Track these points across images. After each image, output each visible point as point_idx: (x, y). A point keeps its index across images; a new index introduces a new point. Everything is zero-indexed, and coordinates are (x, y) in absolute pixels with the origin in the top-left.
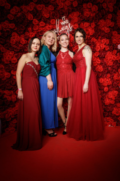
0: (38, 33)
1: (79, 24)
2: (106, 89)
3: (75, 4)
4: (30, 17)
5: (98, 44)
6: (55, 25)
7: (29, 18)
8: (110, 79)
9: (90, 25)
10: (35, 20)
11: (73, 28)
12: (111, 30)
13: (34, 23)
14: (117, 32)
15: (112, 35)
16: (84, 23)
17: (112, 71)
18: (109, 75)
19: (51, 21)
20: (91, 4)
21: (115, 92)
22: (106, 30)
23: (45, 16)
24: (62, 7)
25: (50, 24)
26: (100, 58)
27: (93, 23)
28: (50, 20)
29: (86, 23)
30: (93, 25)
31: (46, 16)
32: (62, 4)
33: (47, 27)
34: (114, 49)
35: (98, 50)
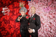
1: (13, 9)
3: (10, 2)
11: (10, 11)
19: (1, 8)
20: (17, 2)
24: (5, 3)
27: (18, 9)
29: (15, 9)
32: (5, 2)
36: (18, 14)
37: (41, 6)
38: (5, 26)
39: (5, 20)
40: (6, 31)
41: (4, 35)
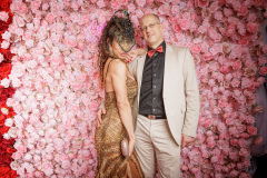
37: (80, 8)
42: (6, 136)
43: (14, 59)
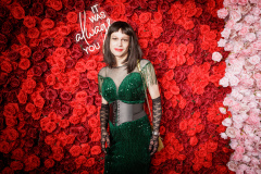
0: (41, 42)
1: (129, 18)
2: (193, 141)
4: (17, 12)
5: (172, 55)
6: (78, 22)
7: (16, 16)
8: (200, 121)
9: (153, 18)
10: (27, 18)
12: (196, 24)
13: (27, 25)
14: (208, 27)
15: (199, 33)
16: (139, 15)
17: (203, 104)
18: (197, 114)
19: (68, 16)
21: (212, 144)
22: (187, 23)
23: (53, 6)
25: (65, 21)
26: (178, 84)
27: (159, 12)
28: (66, 14)
29: (143, 14)
30: (158, 17)
31: (55, 6)
33: (59, 29)
34: (204, 61)
35: (173, 67)
36: (155, 45)
38: (88, 118)
39: (90, 81)
40: (93, 144)
41: (82, 167)
42: (223, 135)
43: (231, 56)
